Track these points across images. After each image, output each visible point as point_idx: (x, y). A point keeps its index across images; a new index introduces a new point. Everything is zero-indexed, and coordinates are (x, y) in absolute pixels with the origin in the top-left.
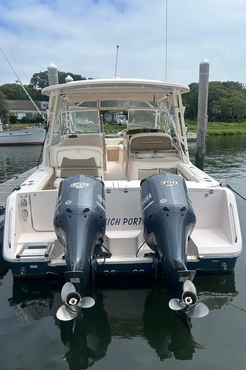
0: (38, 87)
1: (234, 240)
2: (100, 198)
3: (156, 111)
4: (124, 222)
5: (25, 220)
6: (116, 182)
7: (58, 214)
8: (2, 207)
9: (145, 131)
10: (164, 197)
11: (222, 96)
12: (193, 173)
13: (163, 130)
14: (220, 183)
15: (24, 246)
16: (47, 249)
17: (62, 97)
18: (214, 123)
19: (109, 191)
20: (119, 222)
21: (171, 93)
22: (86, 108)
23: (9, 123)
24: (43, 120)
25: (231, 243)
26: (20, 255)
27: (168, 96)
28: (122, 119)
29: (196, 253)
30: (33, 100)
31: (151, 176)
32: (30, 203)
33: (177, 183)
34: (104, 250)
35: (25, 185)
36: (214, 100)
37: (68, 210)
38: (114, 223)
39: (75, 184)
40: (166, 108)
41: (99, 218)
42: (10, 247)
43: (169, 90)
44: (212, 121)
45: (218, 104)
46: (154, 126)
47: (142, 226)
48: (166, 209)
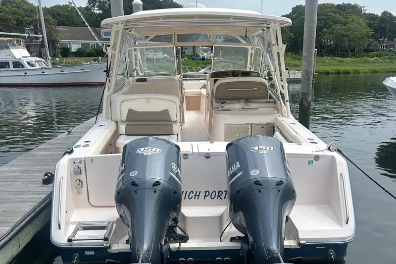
0: (97, 10)
1: (344, 220)
2: (174, 167)
3: (249, 47)
4: (205, 196)
5: (79, 193)
6: (195, 144)
7: (121, 187)
8: (50, 173)
9: (235, 74)
10: (256, 168)
11: (336, 22)
12: (295, 131)
13: (257, 73)
14: (328, 146)
15: (77, 226)
16: (106, 231)
17: (127, 31)
18: (325, 57)
19: (186, 156)
20: (199, 196)
21: (268, 28)
22: (159, 43)
23: (60, 57)
24: (104, 54)
25: (341, 225)
26: (73, 239)
27: (264, 30)
28: (206, 52)
29: (296, 237)
30: (91, 27)
31: (240, 139)
32: (86, 171)
33: (272, 149)
34: (179, 231)
35: (79, 146)
36: (326, 28)
37: (134, 184)
38: (192, 197)
39: (143, 149)
40: (262, 45)
41: (172, 193)
42: (60, 228)
43: (265, 23)
44: (322, 56)
45: (331, 33)
46: (246, 67)
47: (227, 200)
48: (257, 183)
